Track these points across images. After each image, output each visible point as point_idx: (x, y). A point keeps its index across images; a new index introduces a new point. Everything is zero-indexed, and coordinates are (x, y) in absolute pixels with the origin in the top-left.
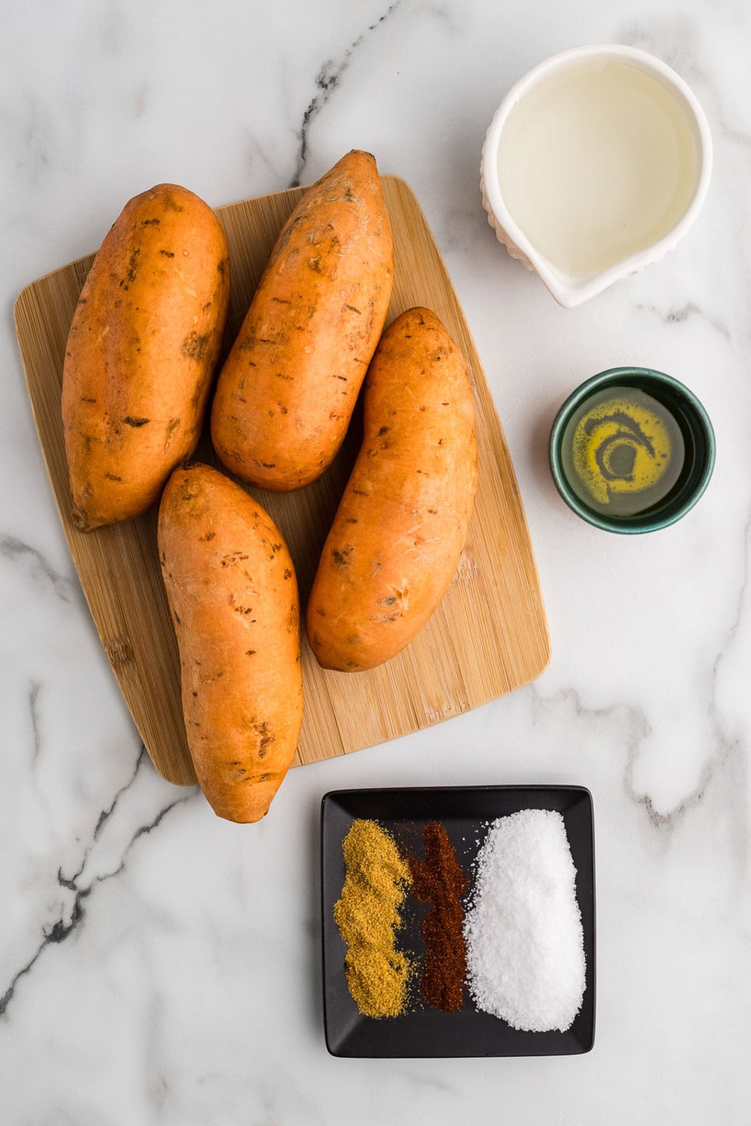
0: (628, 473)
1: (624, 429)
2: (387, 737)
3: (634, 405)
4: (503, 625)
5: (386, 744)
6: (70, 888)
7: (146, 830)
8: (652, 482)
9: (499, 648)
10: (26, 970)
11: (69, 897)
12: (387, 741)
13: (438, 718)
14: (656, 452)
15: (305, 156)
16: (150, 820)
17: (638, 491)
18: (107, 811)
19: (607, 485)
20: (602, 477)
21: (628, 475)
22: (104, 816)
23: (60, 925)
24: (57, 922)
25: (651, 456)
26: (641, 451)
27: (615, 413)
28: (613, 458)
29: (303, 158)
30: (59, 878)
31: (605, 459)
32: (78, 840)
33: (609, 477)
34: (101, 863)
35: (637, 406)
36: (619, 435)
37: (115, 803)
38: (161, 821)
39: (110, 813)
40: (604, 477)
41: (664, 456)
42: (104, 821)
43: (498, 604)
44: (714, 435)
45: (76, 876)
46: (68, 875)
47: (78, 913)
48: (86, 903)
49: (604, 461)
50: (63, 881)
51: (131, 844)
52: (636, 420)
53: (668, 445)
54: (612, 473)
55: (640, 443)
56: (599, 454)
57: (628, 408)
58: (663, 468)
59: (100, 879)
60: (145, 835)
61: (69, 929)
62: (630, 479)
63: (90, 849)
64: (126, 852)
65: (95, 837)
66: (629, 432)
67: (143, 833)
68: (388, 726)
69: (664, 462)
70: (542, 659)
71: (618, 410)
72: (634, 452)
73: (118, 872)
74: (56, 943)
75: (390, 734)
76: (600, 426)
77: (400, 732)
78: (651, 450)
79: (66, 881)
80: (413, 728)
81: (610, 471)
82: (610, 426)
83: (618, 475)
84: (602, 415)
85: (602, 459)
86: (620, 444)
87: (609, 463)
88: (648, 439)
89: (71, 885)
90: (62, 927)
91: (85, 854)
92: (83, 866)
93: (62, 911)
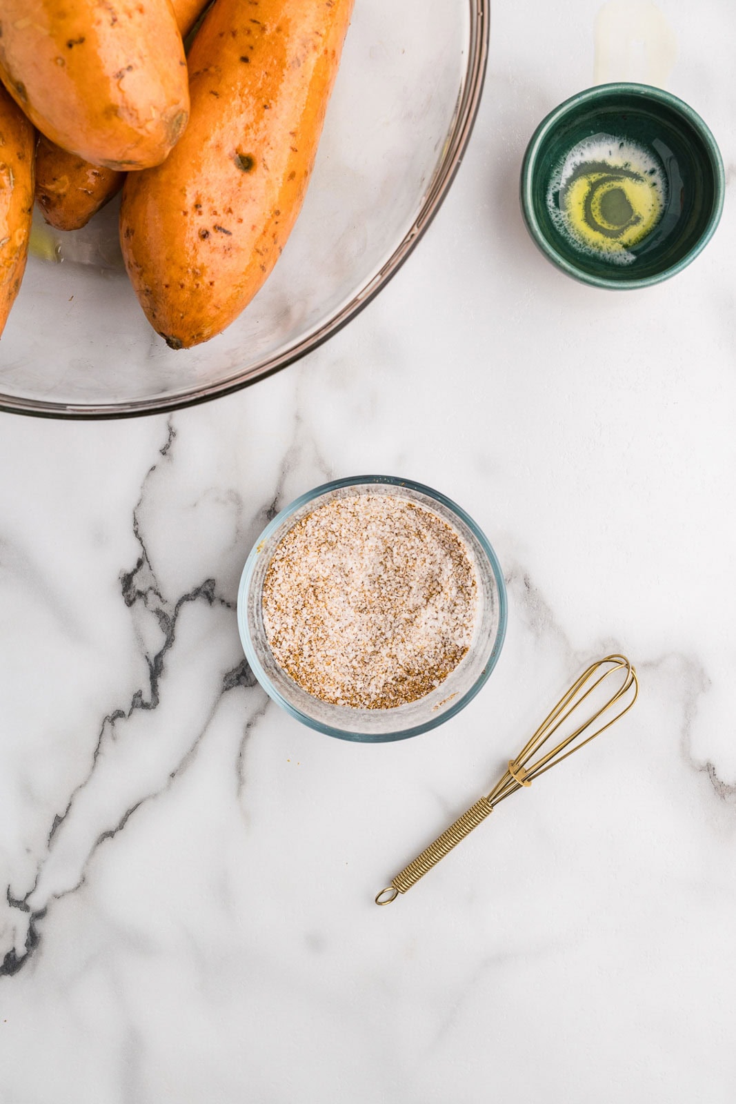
0: (631, 215)
1: (594, 177)
3: (586, 146)
6: (21, 910)
7: (110, 834)
8: (661, 206)
11: (21, 920)
14: (642, 175)
16: (113, 823)
17: (654, 226)
18: (62, 814)
20: (609, 240)
21: (633, 219)
22: (58, 821)
23: (12, 954)
24: (9, 951)
25: (640, 182)
26: (627, 185)
27: (573, 169)
28: (604, 213)
30: (8, 898)
31: (599, 220)
32: (28, 851)
33: (614, 235)
34: (58, 878)
35: (589, 145)
36: (594, 186)
37: (70, 805)
38: (126, 823)
39: (65, 816)
40: (611, 238)
41: (652, 172)
42: (58, 827)
44: (689, 107)
45: (28, 895)
46: (19, 894)
47: (33, 939)
48: (42, 927)
49: (599, 224)
50: (13, 902)
51: (93, 853)
52: (599, 160)
53: (648, 159)
54: (616, 228)
55: (620, 179)
56: (589, 219)
58: (660, 186)
59: (57, 897)
60: (108, 841)
61: (24, 958)
62: (638, 219)
63: (44, 862)
64: (87, 863)
65: (49, 846)
66: (601, 177)
67: (105, 839)
69: (657, 178)
71: (575, 165)
72: (621, 192)
73: (78, 887)
74: (9, 976)
76: (569, 193)
78: (636, 177)
79: (17, 901)
81: (612, 228)
82: (578, 186)
83: (623, 226)
84: (564, 182)
85: (596, 223)
86: (601, 195)
87: (605, 222)
88: (624, 169)
89: (23, 905)
90: (14, 956)
91: (38, 868)
92: (36, 882)
93: (14, 937)
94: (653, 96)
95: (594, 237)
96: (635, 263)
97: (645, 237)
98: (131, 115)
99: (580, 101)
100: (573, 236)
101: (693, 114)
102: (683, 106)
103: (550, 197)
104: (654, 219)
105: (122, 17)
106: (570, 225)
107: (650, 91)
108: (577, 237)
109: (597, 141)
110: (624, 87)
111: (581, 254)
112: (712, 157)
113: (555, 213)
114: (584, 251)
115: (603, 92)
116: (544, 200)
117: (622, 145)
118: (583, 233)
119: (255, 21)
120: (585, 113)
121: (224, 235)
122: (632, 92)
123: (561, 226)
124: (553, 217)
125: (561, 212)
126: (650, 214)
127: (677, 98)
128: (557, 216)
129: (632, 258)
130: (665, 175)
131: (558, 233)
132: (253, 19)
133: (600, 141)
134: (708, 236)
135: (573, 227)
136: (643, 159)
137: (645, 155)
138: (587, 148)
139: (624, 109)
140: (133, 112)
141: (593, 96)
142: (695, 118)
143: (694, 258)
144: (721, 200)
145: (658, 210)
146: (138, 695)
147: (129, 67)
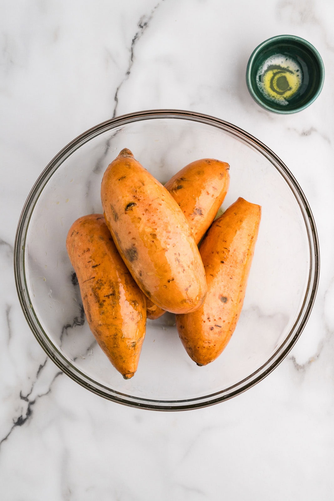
6: (25, 401)
7: (61, 373)
10: (5, 439)
11: (25, 404)
14: (293, 71)
15: (133, 60)
18: (43, 364)
19: (283, 97)
22: (41, 367)
23: (21, 418)
24: (20, 416)
29: (132, 60)
30: (20, 396)
32: (29, 378)
34: (40, 389)
37: (46, 361)
39: (44, 366)
41: (298, 71)
42: (41, 369)
45: (28, 395)
46: (25, 395)
47: (29, 412)
48: (33, 408)
50: (22, 397)
51: (54, 380)
52: (278, 64)
57: (271, 62)
59: (39, 396)
60: (60, 376)
61: (25, 420)
62: (290, 89)
63: (35, 382)
64: (52, 384)
65: (37, 377)
69: (299, 73)
71: (268, 65)
73: (47, 393)
74: (19, 426)
79: (24, 397)
81: (280, 91)
82: (269, 74)
83: (285, 91)
84: (263, 72)
85: (274, 89)
86: (277, 78)
87: (278, 89)
88: (287, 69)
89: (26, 399)
90: (22, 419)
91: (33, 385)
92: (32, 390)
93: (22, 411)
94: (300, 41)
95: (273, 94)
96: (288, 105)
97: (292, 95)
98: (190, 301)
99: (272, 41)
100: (265, 93)
101: (315, 49)
102: (311, 46)
103: (258, 77)
104: (297, 89)
105: (186, 268)
106: (264, 88)
107: (299, 39)
108: (267, 93)
109: (277, 57)
110: (289, 37)
111: (267, 100)
112: (320, 66)
113: (259, 83)
114: (269, 99)
115: (281, 38)
116: (255, 78)
117: (287, 59)
118: (269, 92)
119: (226, 248)
120: (273, 46)
121: (219, 328)
122: (292, 39)
123: (261, 88)
124: (258, 85)
125: (262, 83)
126: (295, 87)
127: (309, 43)
128: (259, 85)
129: (287, 103)
130: (303, 73)
131: (259, 91)
132: (225, 247)
133: (279, 57)
134: (317, 96)
135: (265, 89)
136: (295, 66)
137: (295, 64)
138: (273, 60)
139: (289, 45)
140: (191, 300)
141: (277, 39)
142: (315, 51)
143: (310, 104)
144: (322, 83)
145: (299, 86)
146: (76, 319)
147: (190, 286)
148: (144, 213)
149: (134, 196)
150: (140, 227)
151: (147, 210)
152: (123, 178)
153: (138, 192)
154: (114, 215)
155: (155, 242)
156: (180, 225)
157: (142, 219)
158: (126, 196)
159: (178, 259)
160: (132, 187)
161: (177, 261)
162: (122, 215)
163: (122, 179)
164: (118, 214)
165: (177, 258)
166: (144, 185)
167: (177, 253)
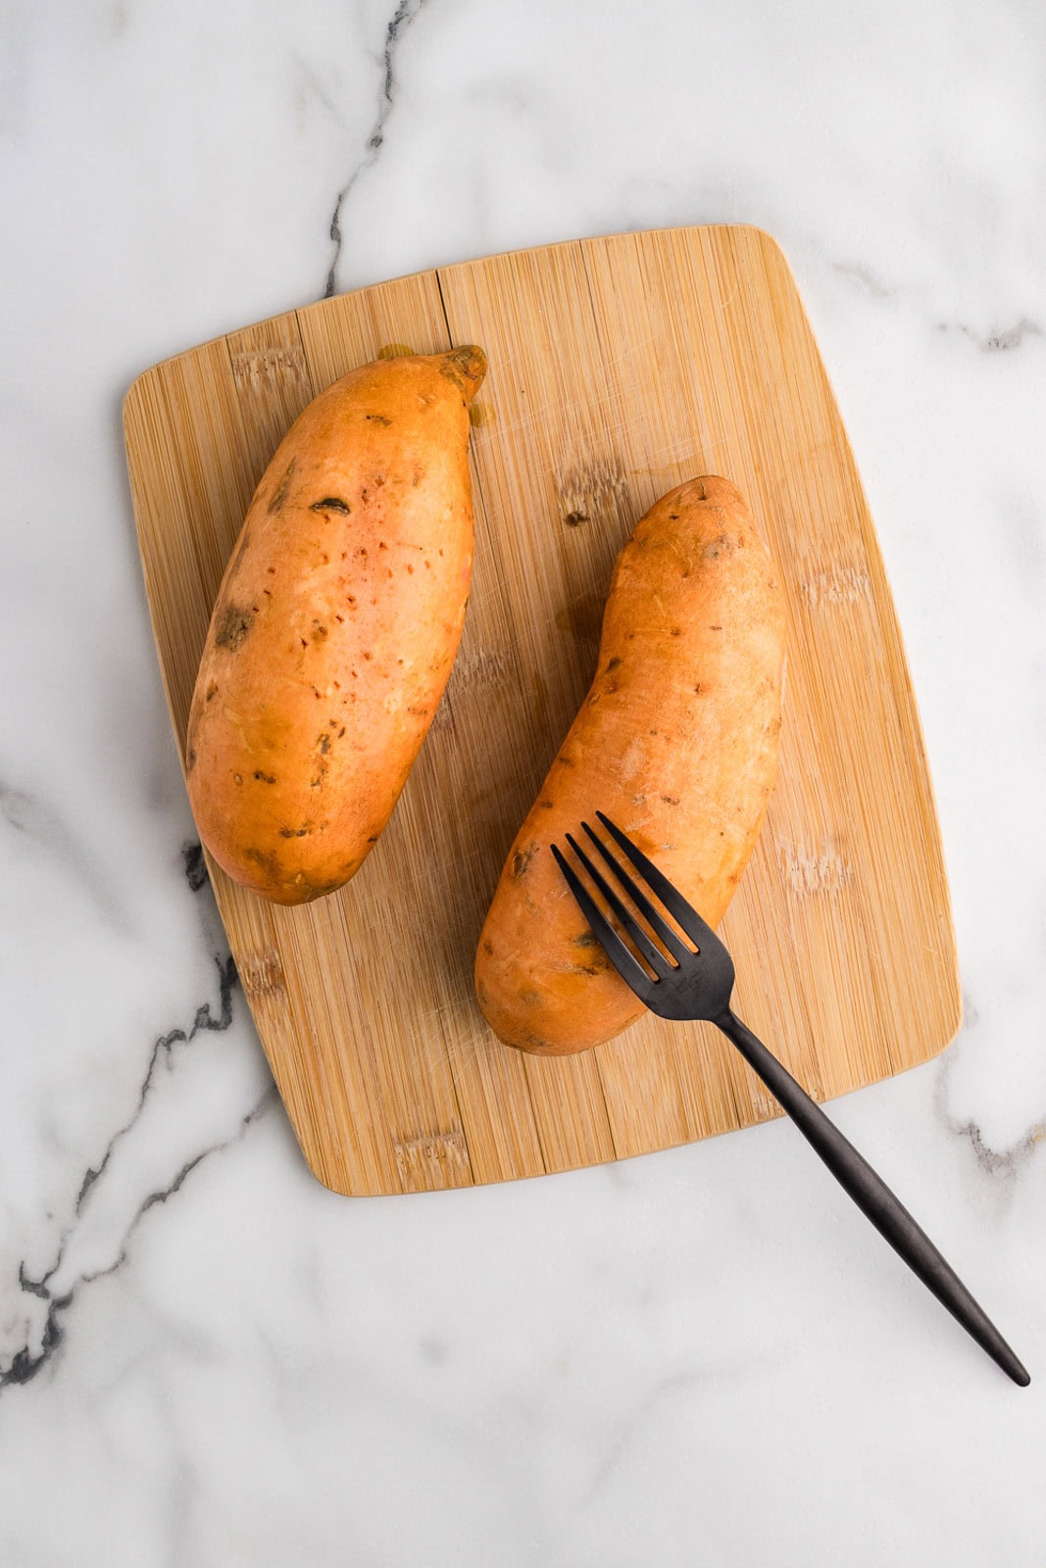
2: (687, 1137)
4: (887, 967)
5: (684, 1147)
6: (38, 1295)
7: (160, 1197)
9: (878, 1004)
11: (36, 1310)
12: (686, 1144)
13: (772, 1111)
16: (166, 1183)
18: (96, 1166)
22: (91, 1177)
23: (24, 1355)
24: (20, 1350)
30: (21, 1279)
32: (50, 1216)
34: (89, 1254)
37: (108, 1156)
38: (184, 1183)
39: (101, 1172)
42: (91, 1185)
43: (881, 933)
45: (48, 1276)
46: (35, 1274)
47: (53, 1336)
48: (65, 1319)
50: (26, 1285)
51: (137, 1221)
59: (87, 1279)
60: (157, 1207)
61: (40, 1361)
63: (70, 1231)
64: (129, 1235)
65: (77, 1210)
67: (155, 1203)
68: (690, 1118)
70: (947, 1028)
73: (115, 1267)
74: (19, 1384)
75: (693, 1134)
77: (709, 1131)
79: (32, 1284)
80: (729, 1125)
89: (40, 1290)
90: (27, 1359)
91: (63, 1240)
92: (59, 1259)
93: (27, 1331)
146: (204, 1010)
147: (302, 833)
148: (350, 555)
149: (365, 491)
150: (307, 578)
151: (363, 552)
152: (383, 421)
153: (384, 490)
154: (280, 493)
155: (308, 648)
156: (412, 663)
157: (330, 566)
158: (346, 474)
159: (329, 742)
160: (380, 462)
161: (320, 746)
162: (295, 509)
163: (375, 421)
164: (290, 499)
165: (328, 737)
166: (415, 484)
167: (340, 727)
